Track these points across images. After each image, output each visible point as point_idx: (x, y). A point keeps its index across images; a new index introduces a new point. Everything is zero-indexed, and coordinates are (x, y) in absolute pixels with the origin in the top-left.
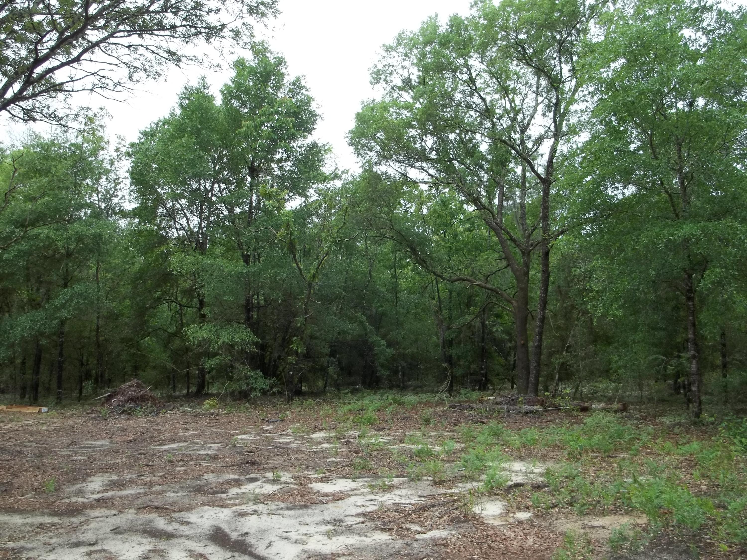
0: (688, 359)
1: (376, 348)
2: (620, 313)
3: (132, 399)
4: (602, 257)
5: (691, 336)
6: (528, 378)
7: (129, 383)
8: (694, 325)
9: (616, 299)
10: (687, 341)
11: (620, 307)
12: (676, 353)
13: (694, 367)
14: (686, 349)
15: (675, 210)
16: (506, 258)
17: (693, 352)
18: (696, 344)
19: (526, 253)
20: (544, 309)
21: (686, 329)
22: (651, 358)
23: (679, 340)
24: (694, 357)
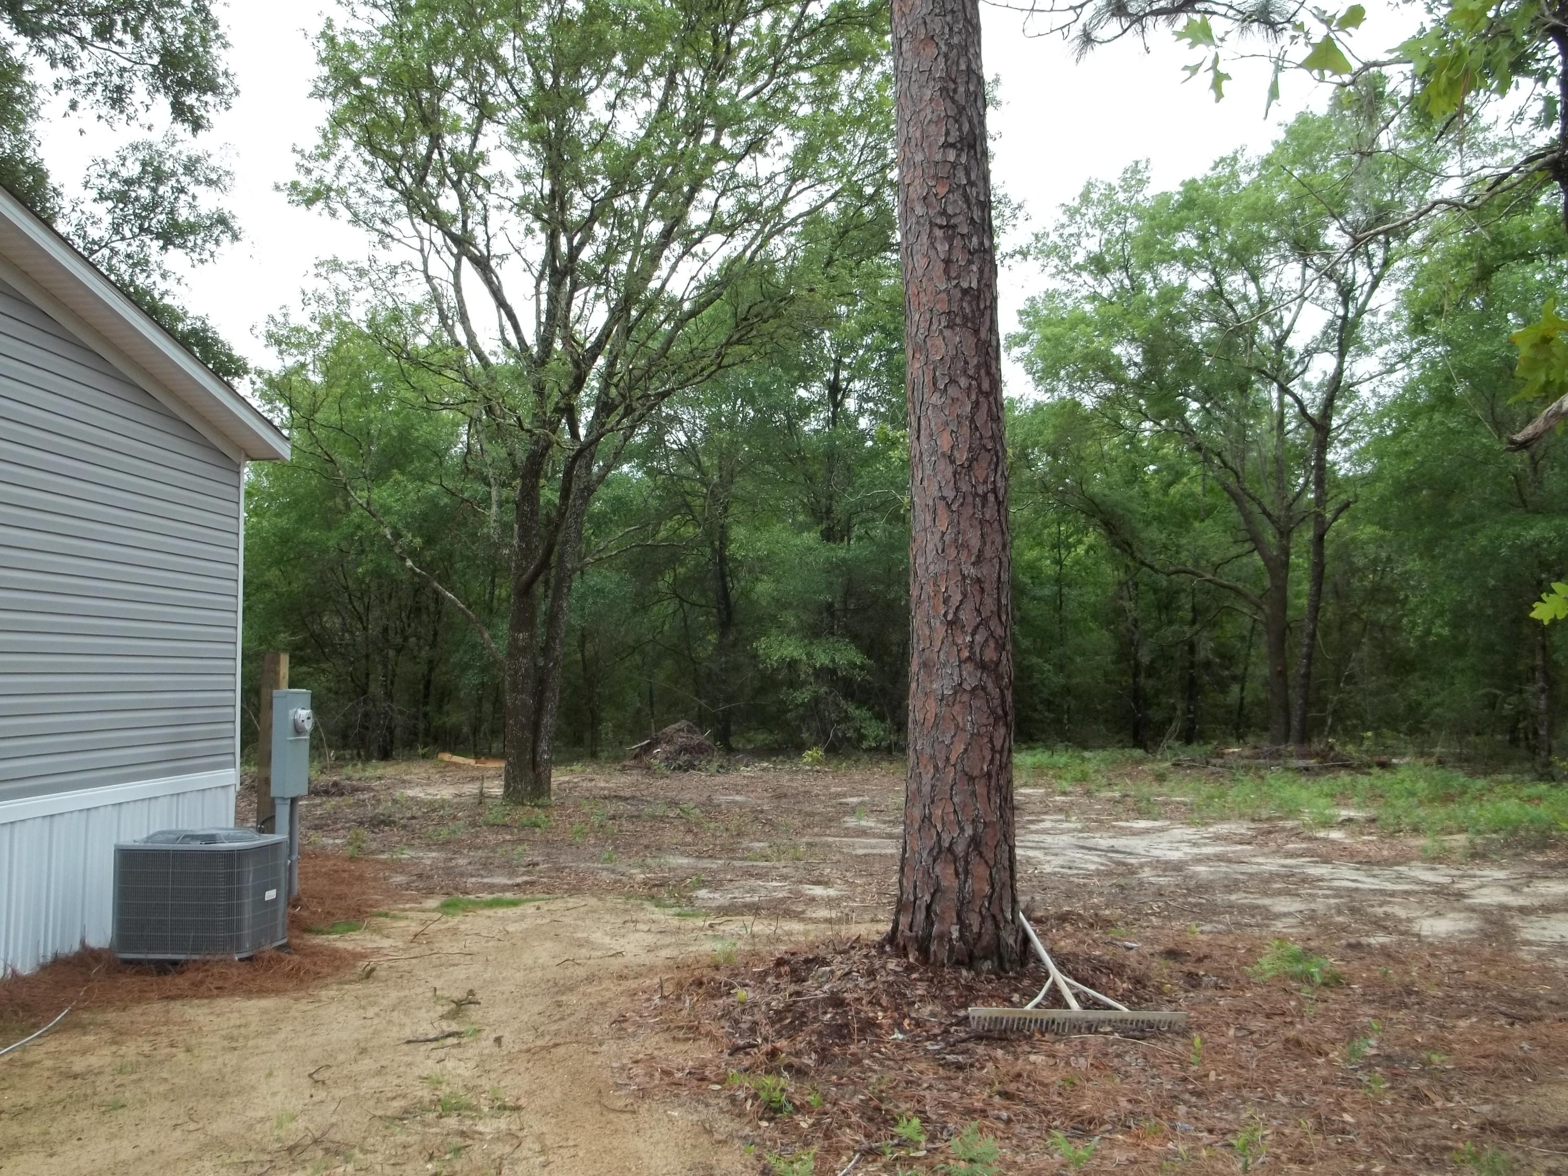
0: (1534, 694)
1: (1036, 675)
2: (1446, 632)
3: (685, 749)
4: (1421, 559)
5: (1539, 662)
6: (1288, 724)
7: (676, 726)
8: (1544, 647)
9: (1441, 614)
10: (1533, 669)
11: (1447, 624)
12: (1517, 686)
13: (1543, 703)
14: (1531, 680)
15: (1520, 491)
16: (1253, 539)
17: (1541, 684)
18: (1545, 673)
19: (1285, 533)
20: (1314, 619)
21: (1532, 652)
22: (1480, 692)
23: (1521, 667)
24: (1543, 690)
